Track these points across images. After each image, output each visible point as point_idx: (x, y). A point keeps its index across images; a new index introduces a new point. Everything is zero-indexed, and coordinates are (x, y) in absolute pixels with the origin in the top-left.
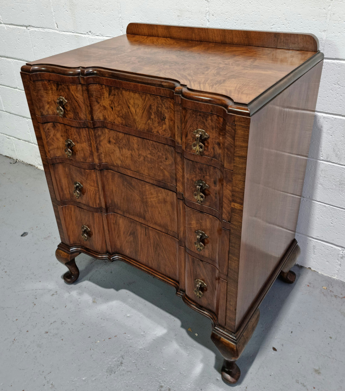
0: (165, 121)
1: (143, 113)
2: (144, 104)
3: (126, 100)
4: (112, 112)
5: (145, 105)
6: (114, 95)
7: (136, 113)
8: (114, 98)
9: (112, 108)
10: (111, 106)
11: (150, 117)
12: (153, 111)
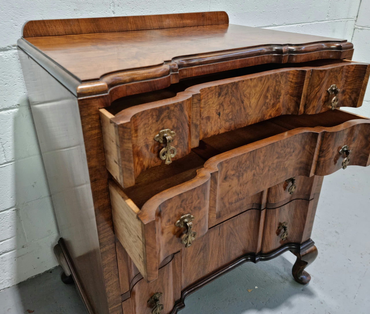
0: (279, 99)
1: (258, 101)
2: (262, 88)
3: (240, 94)
4: (219, 120)
5: (262, 90)
6: (226, 94)
7: (250, 105)
8: (224, 99)
9: (219, 114)
10: (218, 111)
11: (266, 101)
12: (270, 93)
